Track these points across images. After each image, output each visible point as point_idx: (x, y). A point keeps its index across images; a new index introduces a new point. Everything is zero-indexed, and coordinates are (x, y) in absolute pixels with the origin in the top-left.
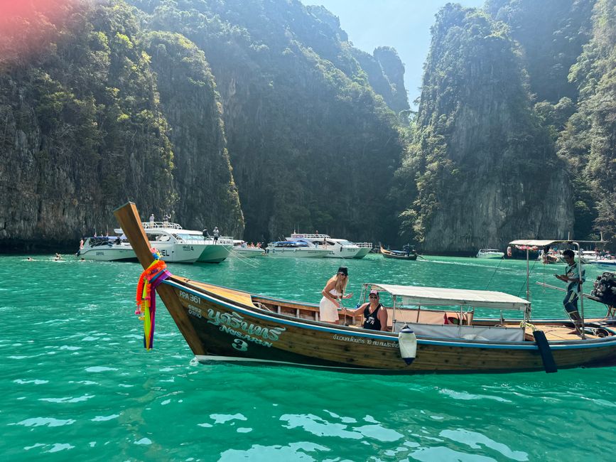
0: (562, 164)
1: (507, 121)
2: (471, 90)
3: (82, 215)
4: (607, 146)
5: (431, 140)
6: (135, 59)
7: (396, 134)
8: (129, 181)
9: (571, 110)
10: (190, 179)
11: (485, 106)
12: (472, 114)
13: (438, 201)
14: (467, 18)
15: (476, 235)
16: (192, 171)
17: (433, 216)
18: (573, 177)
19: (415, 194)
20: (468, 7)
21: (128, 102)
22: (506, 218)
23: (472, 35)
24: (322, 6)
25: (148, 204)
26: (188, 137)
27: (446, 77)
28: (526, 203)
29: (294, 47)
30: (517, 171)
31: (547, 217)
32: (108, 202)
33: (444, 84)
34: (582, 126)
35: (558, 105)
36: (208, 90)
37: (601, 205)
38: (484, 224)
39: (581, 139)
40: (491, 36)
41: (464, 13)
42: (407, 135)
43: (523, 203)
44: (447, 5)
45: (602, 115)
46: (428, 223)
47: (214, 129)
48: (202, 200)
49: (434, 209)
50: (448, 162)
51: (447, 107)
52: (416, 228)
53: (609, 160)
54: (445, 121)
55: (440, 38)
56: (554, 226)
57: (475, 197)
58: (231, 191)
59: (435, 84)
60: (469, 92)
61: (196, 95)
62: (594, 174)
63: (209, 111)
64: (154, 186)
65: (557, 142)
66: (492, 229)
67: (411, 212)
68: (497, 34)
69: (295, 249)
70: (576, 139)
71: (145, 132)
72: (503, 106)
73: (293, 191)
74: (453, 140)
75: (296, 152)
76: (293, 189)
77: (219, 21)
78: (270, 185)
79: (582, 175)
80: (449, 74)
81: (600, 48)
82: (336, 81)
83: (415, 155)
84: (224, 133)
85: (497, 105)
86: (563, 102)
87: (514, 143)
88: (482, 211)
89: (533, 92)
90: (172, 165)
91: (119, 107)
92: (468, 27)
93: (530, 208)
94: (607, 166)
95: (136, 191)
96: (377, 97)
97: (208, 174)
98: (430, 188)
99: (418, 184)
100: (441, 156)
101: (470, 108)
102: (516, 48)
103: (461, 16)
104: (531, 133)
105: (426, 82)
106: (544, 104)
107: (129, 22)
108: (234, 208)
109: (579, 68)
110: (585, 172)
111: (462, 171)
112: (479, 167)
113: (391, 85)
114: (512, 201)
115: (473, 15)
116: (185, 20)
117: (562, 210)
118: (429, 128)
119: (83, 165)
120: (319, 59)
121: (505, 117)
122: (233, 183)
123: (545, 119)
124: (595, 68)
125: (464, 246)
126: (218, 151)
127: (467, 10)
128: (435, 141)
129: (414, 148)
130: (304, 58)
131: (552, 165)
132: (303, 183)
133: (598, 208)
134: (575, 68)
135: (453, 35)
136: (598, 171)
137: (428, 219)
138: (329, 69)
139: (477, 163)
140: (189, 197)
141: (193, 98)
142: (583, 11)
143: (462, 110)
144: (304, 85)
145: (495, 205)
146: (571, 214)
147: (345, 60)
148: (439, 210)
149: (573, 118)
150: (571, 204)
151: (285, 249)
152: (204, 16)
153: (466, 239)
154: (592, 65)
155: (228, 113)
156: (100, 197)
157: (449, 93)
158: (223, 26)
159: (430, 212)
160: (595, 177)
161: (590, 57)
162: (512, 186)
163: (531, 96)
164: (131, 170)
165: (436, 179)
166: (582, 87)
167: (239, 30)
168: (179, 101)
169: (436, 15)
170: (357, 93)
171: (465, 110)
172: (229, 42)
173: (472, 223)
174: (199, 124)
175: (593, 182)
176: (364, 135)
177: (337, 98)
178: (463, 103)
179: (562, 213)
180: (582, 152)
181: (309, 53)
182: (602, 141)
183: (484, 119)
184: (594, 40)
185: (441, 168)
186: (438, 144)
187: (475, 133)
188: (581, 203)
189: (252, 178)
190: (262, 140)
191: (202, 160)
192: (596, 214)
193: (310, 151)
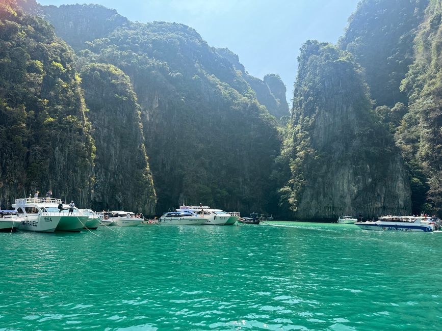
0: (398, 150)
1: (354, 120)
2: (326, 98)
3: (6, 194)
4: (432, 136)
5: (299, 135)
6: (66, 80)
7: (276, 132)
8: (52, 168)
9: (404, 111)
10: (113, 167)
11: (337, 109)
12: (327, 115)
13: (305, 180)
14: (321, 49)
15: (336, 205)
16: (115, 160)
17: (303, 191)
18: (408, 160)
19: (289, 175)
20: (322, 42)
21: (57, 110)
22: (358, 192)
23: (325, 60)
24: (227, 48)
25: (68, 185)
26: (113, 136)
27: (308, 90)
28: (374, 180)
29: (201, 75)
30: (363, 156)
31: (389, 190)
32: (32, 184)
33: (307, 95)
34: (413, 123)
35: (394, 108)
36: (131, 102)
37: (432, 181)
38: (341, 197)
39: (413, 132)
40: (338, 60)
41: (319, 46)
42: (284, 133)
43: (370, 180)
44: (307, 41)
45: (426, 113)
46: (299, 197)
47: (134, 130)
48: (122, 182)
49: (303, 186)
50: (311, 151)
51: (309, 111)
52: (291, 200)
53: (434, 146)
54: (309, 121)
55: (304, 64)
56: (396, 197)
57: (333, 176)
58: (146, 175)
59: (301, 96)
60: (324, 100)
61: (121, 106)
62: (424, 157)
63: (131, 118)
64: (75, 171)
65: (395, 134)
66: (348, 200)
67: (287, 188)
68: (343, 59)
69: (179, 218)
70: (409, 132)
71: (70, 131)
72: (351, 109)
73: (198, 175)
74: (315, 135)
75: (201, 146)
76: (198, 173)
77: (147, 57)
78: (180, 170)
79: (415, 158)
80: (311, 88)
81: (421, 67)
82: (231, 96)
83: (289, 146)
84: (142, 133)
85: (345, 108)
86: (398, 106)
87: (359, 135)
88: (339, 187)
89: (373, 99)
90: (94, 156)
91: (47, 113)
92: (322, 55)
93: (376, 184)
94: (433, 150)
95: (58, 175)
96: (262, 107)
97: (128, 162)
98: (300, 170)
99: (291, 167)
100: (306, 146)
101: (326, 111)
102: (358, 68)
103: (317, 48)
104: (372, 128)
105: (295, 95)
106: (382, 107)
107: (65, 54)
108: (147, 187)
109: (407, 81)
110: (418, 155)
111: (322, 157)
112: (334, 154)
113: (276, 100)
114: (361, 179)
115: (325, 47)
116: (123, 57)
117: (401, 185)
118: (298, 127)
119: (11, 155)
120: (220, 82)
121: (352, 117)
122: (148, 169)
123: (384, 118)
124: (418, 80)
125: (327, 213)
126: (137, 145)
127: (321, 44)
128: (302, 136)
129: (289, 141)
130: (208, 81)
131: (390, 151)
132: (206, 168)
133: (429, 183)
134: (404, 82)
135: (312, 61)
136: (427, 155)
137: (299, 194)
138: (226, 88)
139: (333, 151)
140: (112, 180)
141: (118, 108)
142: (407, 42)
143: (320, 112)
144: (208, 99)
145: (349, 182)
146: (408, 188)
147: (239, 83)
148: (307, 186)
149: (406, 117)
150: (407, 180)
151: (173, 218)
152: (136, 55)
153: (329, 208)
154: (416, 79)
155: (152, 120)
156: (24, 180)
157: (311, 101)
158: (150, 61)
159: (300, 188)
160: (425, 159)
161: (414, 74)
162: (361, 167)
163: (372, 102)
164: (55, 160)
165: (304, 163)
166: (411, 95)
167: (161, 63)
168: (107, 111)
169: (300, 49)
170: (246, 104)
171: (322, 112)
172: (153, 72)
173: (332, 196)
174: (122, 127)
175: (424, 163)
176: (251, 133)
177: (232, 108)
178: (320, 108)
179: (401, 188)
180: (414, 141)
181: (212, 78)
182: (427, 133)
183: (336, 119)
184: (416, 61)
185: (306, 155)
186: (304, 138)
187: (331, 129)
188: (416, 180)
189: (169, 165)
190: (176, 138)
191: (123, 152)
192: (428, 187)
193: (211, 145)
